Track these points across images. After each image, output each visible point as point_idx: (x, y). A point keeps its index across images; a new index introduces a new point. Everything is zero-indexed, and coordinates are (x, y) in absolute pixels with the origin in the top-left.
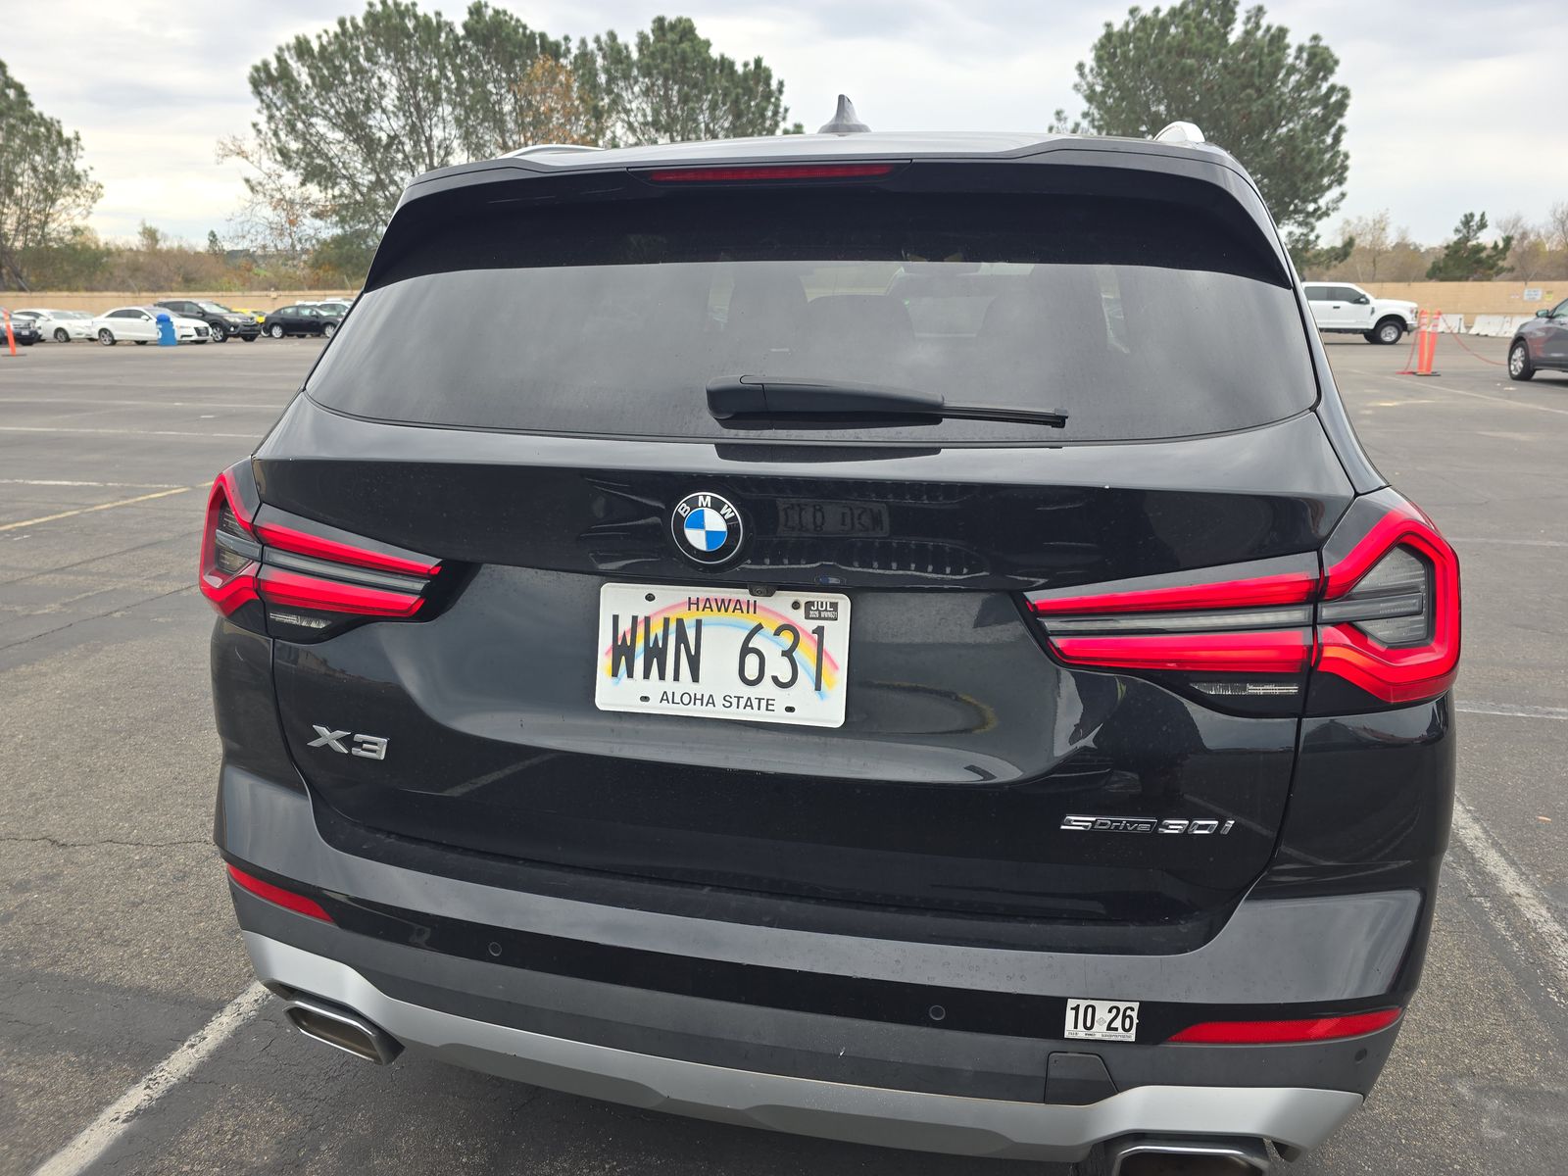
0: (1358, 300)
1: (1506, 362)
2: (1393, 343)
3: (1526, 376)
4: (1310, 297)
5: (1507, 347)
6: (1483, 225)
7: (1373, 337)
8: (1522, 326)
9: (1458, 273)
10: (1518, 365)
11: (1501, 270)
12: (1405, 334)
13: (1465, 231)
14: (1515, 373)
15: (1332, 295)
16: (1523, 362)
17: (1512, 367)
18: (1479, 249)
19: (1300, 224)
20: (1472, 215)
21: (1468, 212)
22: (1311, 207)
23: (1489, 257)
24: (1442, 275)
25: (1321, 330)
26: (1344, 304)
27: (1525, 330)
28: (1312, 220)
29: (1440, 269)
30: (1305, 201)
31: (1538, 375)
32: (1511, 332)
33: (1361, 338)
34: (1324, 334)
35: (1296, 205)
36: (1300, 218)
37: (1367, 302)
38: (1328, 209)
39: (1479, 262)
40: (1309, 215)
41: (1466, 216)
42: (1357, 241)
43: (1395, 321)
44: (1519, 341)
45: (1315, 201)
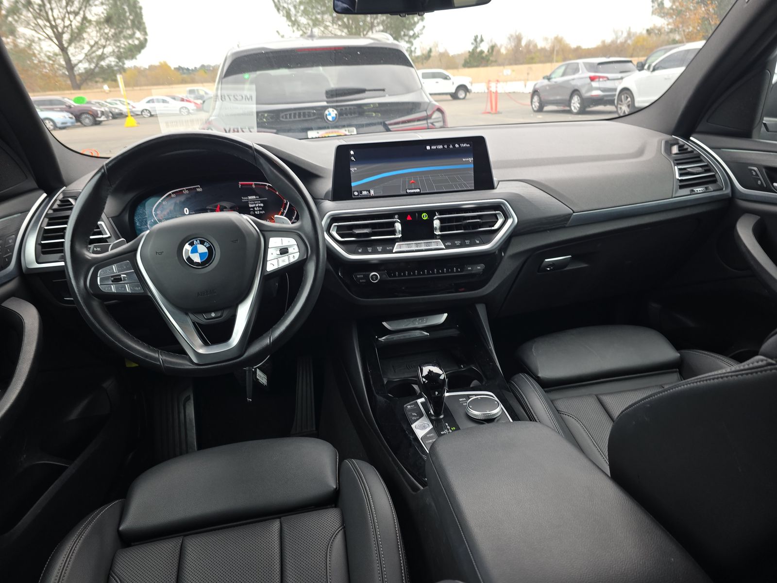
0: (446, 78)
1: (530, 103)
2: (464, 98)
3: (540, 110)
4: (423, 77)
5: (529, 96)
6: (482, 40)
7: (454, 96)
8: (535, 85)
9: (475, 64)
10: (536, 104)
11: (492, 61)
12: (468, 94)
13: (475, 43)
14: (535, 109)
15: (434, 76)
16: (539, 103)
17: (533, 106)
18: (482, 52)
19: (407, 42)
20: (477, 36)
21: (475, 35)
22: (411, 33)
23: (486, 56)
24: (469, 65)
25: (431, 94)
26: (440, 80)
27: (537, 86)
28: (412, 40)
29: (468, 63)
30: (409, 29)
31: (546, 109)
32: (530, 89)
33: (449, 97)
34: (433, 96)
35: (404, 32)
36: (407, 38)
37: (450, 79)
38: (418, 34)
39: (483, 58)
40: (410, 37)
41: (475, 37)
42: (433, 50)
43: (463, 88)
44: (535, 92)
45: (413, 30)
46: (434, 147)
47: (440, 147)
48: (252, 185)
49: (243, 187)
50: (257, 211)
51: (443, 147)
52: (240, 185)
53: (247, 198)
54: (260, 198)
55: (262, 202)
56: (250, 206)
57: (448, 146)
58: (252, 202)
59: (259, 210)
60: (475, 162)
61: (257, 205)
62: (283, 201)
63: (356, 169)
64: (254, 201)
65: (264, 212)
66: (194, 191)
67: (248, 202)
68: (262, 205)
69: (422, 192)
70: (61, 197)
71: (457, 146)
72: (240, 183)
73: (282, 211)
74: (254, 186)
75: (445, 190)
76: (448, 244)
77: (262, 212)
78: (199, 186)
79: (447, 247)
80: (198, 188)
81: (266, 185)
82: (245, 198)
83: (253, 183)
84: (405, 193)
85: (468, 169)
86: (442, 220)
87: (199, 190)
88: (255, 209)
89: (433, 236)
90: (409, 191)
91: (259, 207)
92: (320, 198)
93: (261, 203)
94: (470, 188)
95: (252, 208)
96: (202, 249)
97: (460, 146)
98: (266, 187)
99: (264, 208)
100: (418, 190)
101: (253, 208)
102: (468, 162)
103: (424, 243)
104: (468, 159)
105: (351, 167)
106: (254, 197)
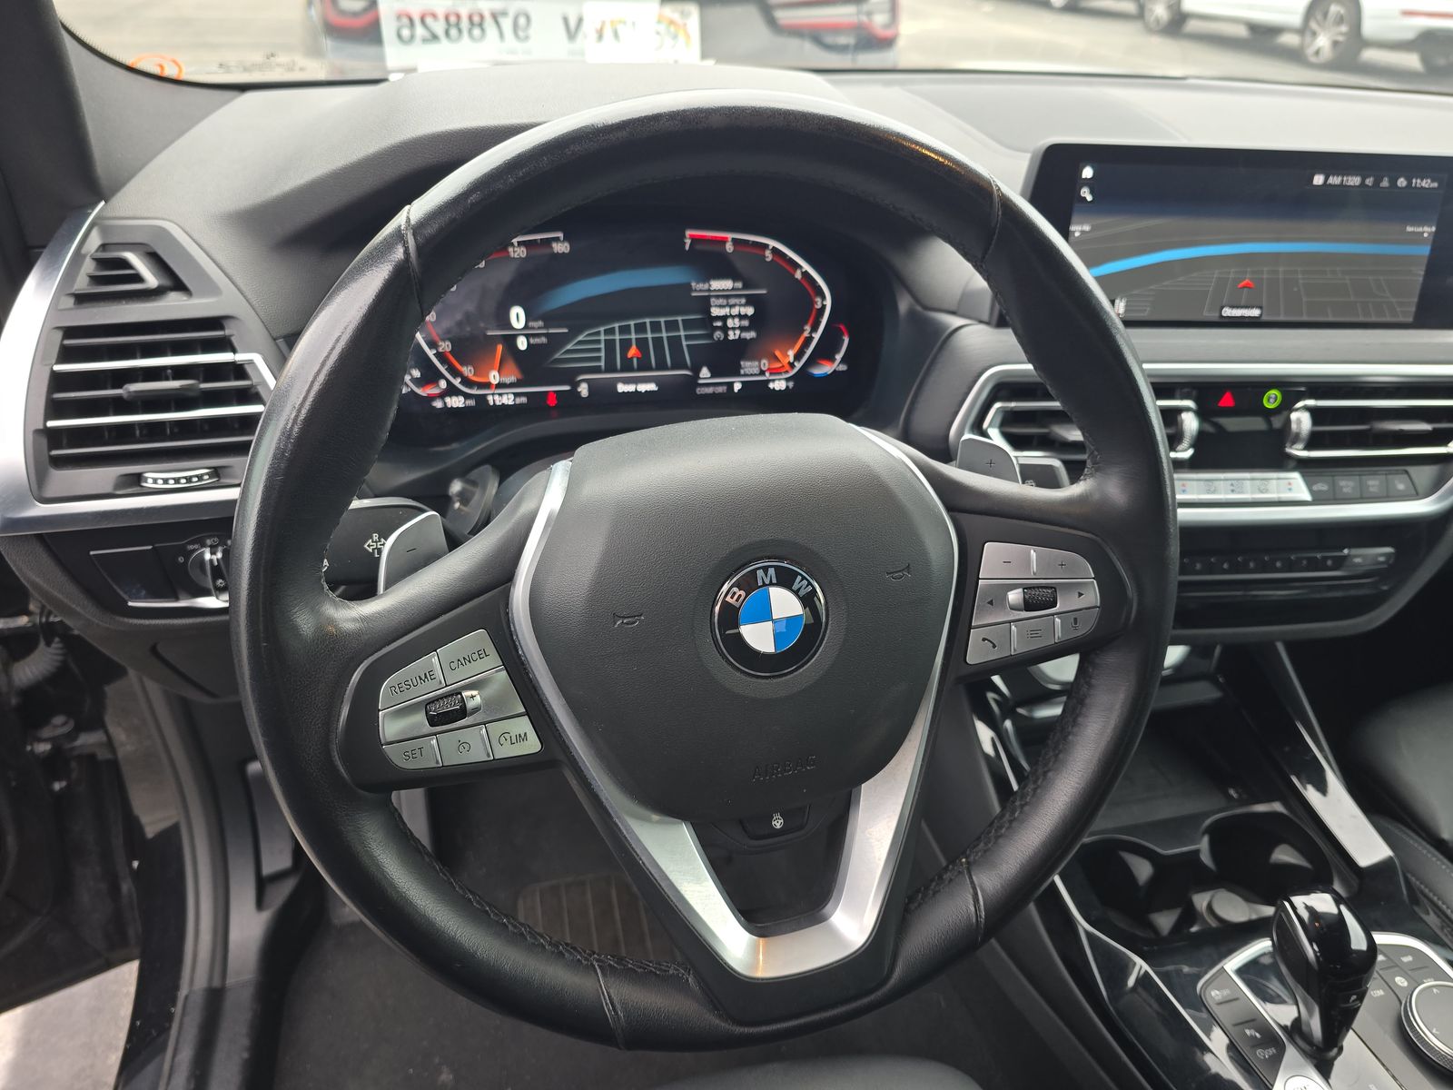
46: (1335, 180)
47: (1354, 181)
48: (723, 241)
49: (699, 247)
50: (734, 329)
51: (1363, 181)
52: (688, 241)
53: (706, 286)
54: (745, 287)
55: (751, 300)
56: (715, 312)
57: (1377, 183)
58: (721, 301)
59: (742, 329)
60: (1437, 242)
61: (735, 311)
62: (812, 303)
63: (1087, 228)
64: (727, 297)
65: (753, 334)
66: (545, 251)
67: (708, 298)
68: (750, 311)
69: (1265, 318)
70: (95, 241)
71: (1402, 182)
72: (688, 233)
73: (806, 334)
74: (729, 247)
75: (1331, 319)
76: (1321, 487)
77: (751, 335)
78: (560, 235)
79: (1318, 500)
80: (557, 239)
81: (766, 246)
82: (701, 286)
83: (730, 236)
84: (1213, 316)
85: (1409, 260)
86: (1316, 414)
87: (561, 248)
88: (730, 323)
89: (1279, 461)
90: (1227, 312)
91: (741, 317)
92: (946, 306)
93: (747, 304)
94: (1401, 319)
95: (718, 318)
96: (785, 603)
97: (1410, 183)
98: (768, 252)
99: (755, 322)
100: (1255, 312)
101: (724, 318)
102: (1417, 239)
103: (1253, 479)
104: (1420, 229)
105: (1075, 218)
106: (728, 284)
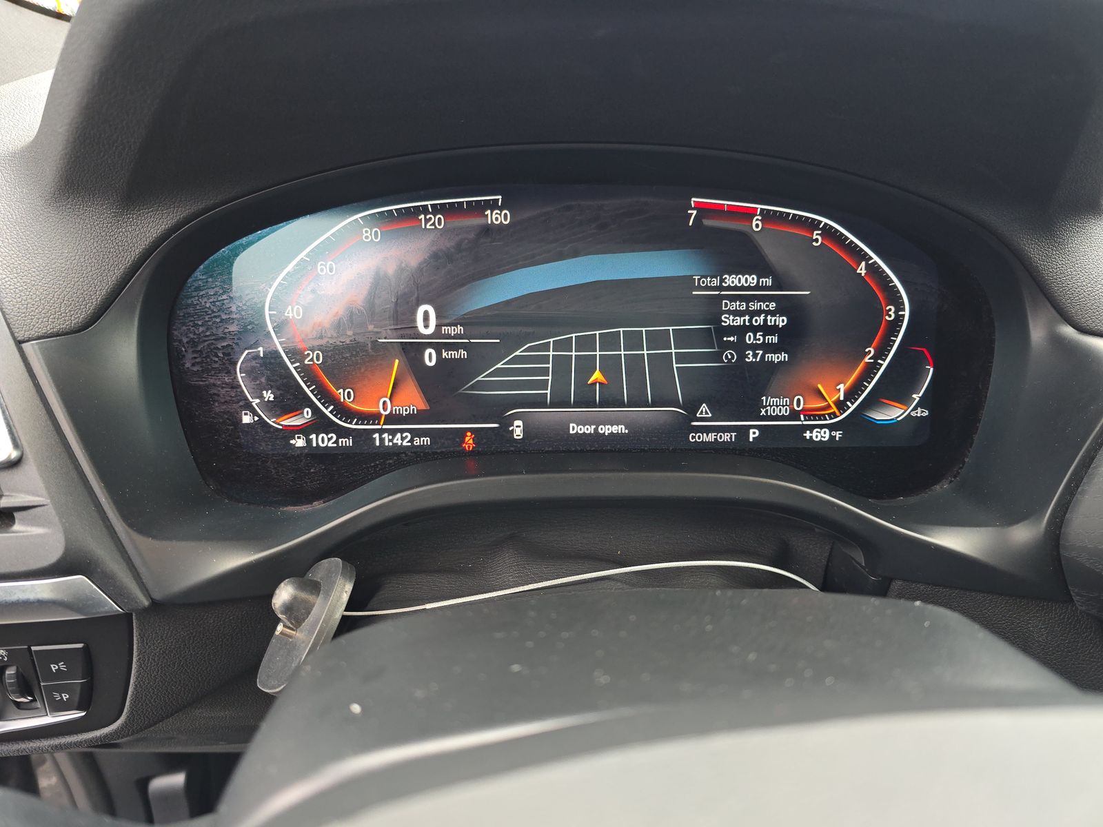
48: (749, 215)
49: (710, 223)
50: (754, 347)
52: (693, 214)
53: (717, 282)
54: (777, 284)
55: (783, 306)
56: (728, 320)
58: (737, 305)
59: (768, 348)
61: (758, 321)
62: (881, 313)
64: (748, 299)
65: (783, 357)
66: (476, 221)
67: (718, 299)
68: (781, 321)
72: (694, 200)
73: (868, 360)
74: (757, 224)
77: (781, 358)
78: (499, 199)
80: (493, 205)
81: (814, 225)
82: (709, 281)
83: (758, 207)
88: (749, 338)
91: (767, 329)
93: (778, 311)
95: (731, 330)
98: (816, 235)
99: (787, 338)
101: (741, 331)
106: (752, 280)
